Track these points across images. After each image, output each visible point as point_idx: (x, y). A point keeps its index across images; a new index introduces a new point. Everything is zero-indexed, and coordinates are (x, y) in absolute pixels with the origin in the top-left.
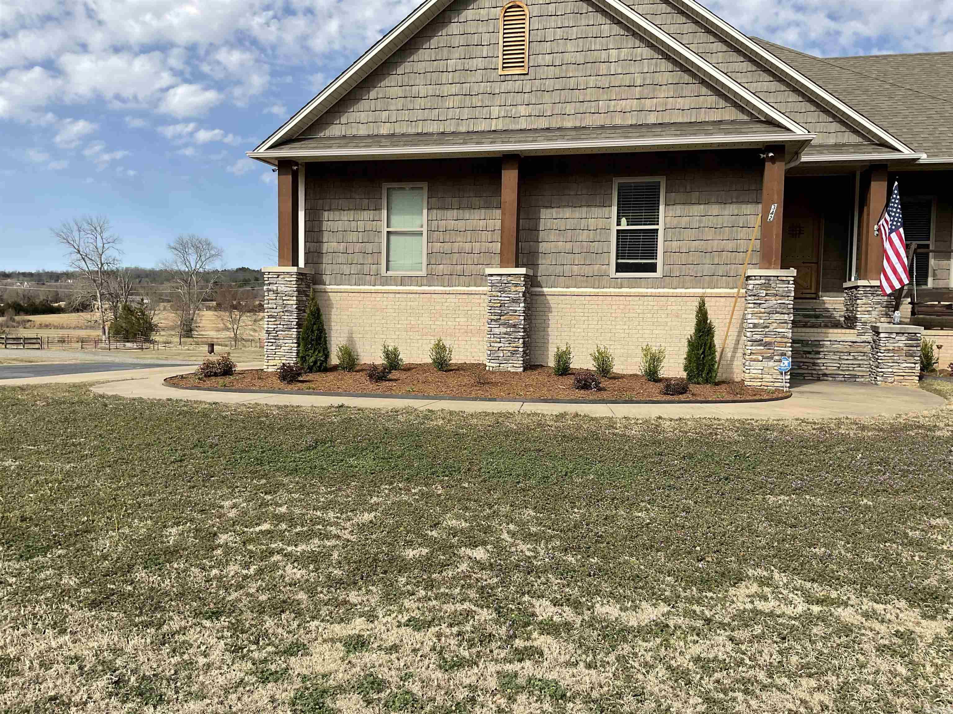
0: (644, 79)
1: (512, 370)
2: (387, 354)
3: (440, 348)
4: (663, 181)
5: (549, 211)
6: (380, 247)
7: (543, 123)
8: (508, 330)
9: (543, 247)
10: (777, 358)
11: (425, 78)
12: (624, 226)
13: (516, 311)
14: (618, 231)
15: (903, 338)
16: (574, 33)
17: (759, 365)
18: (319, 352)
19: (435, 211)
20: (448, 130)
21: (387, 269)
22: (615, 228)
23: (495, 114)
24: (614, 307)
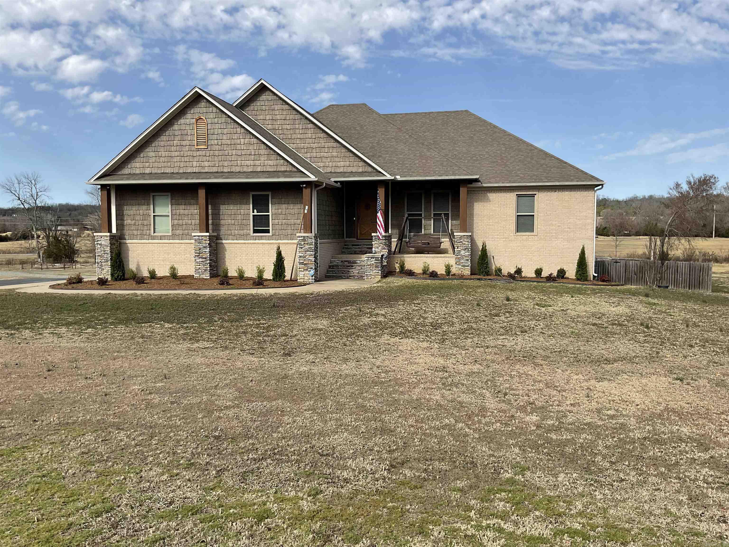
0: (255, 152)
1: (205, 278)
2: (150, 272)
3: (173, 269)
4: (270, 193)
5: (224, 206)
6: (150, 222)
7: (215, 170)
8: (203, 260)
9: (222, 222)
10: (309, 270)
11: (164, 149)
12: (256, 213)
13: (206, 252)
14: (253, 215)
15: (374, 260)
16: (225, 131)
17: (303, 273)
18: (120, 271)
19: (174, 206)
20: (175, 172)
21: (154, 232)
22: (252, 214)
23: (195, 165)
24: (252, 249)
